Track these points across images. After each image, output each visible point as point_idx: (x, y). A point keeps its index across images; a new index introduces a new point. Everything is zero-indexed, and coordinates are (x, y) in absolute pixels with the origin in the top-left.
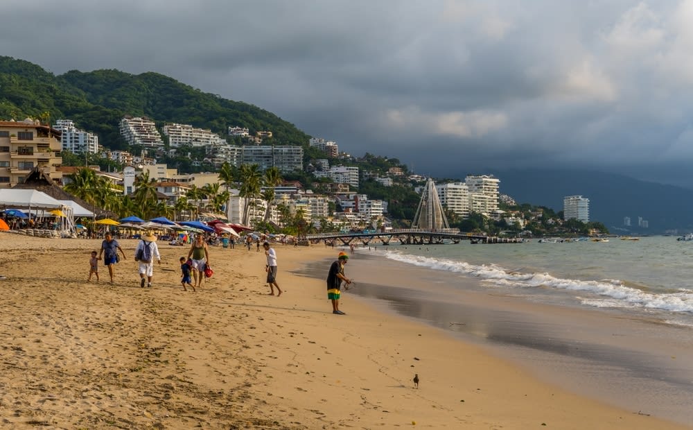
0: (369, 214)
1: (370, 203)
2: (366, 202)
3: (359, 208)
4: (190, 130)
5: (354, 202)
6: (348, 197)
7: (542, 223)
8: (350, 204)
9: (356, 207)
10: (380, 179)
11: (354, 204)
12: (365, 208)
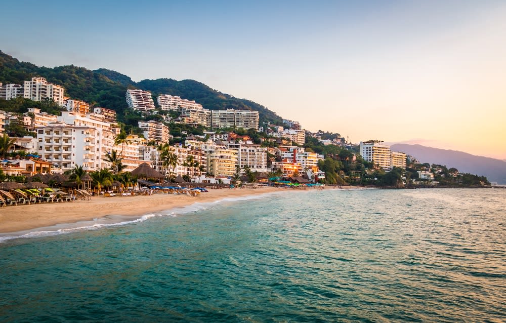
0: (305, 164)
1: (306, 154)
2: (303, 154)
3: (296, 159)
4: (177, 100)
5: (293, 154)
6: (289, 150)
7: (446, 176)
8: (289, 155)
9: (294, 158)
10: (322, 140)
11: (292, 155)
12: (302, 159)
